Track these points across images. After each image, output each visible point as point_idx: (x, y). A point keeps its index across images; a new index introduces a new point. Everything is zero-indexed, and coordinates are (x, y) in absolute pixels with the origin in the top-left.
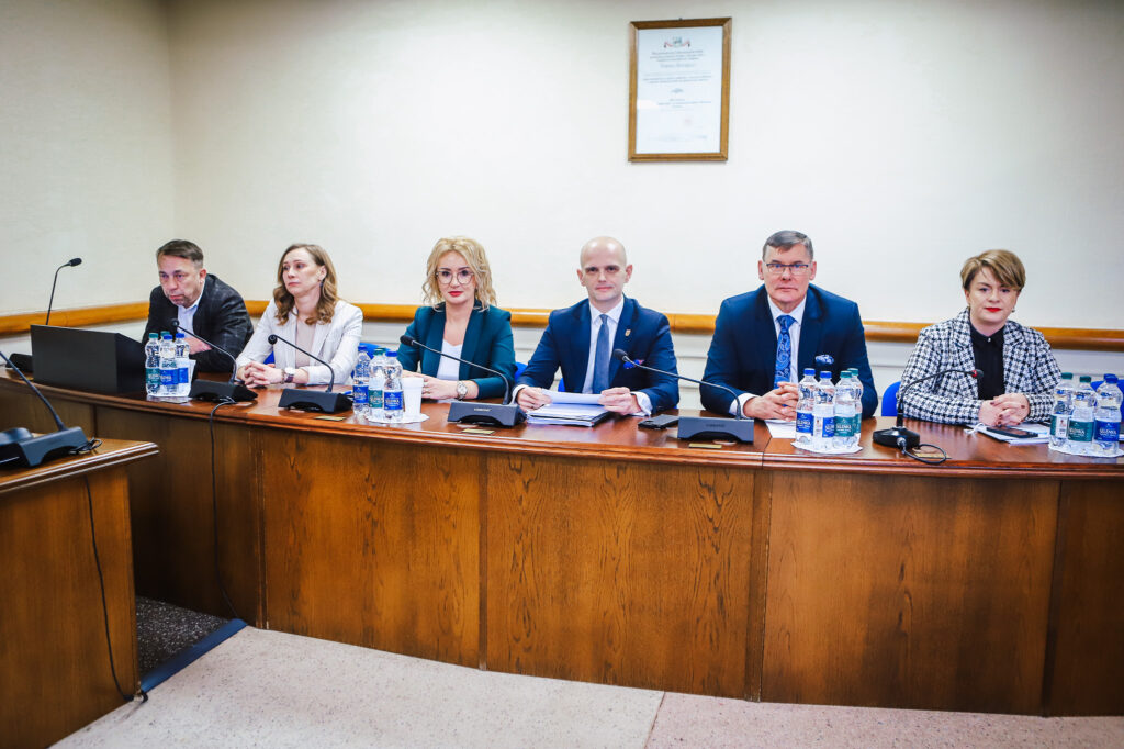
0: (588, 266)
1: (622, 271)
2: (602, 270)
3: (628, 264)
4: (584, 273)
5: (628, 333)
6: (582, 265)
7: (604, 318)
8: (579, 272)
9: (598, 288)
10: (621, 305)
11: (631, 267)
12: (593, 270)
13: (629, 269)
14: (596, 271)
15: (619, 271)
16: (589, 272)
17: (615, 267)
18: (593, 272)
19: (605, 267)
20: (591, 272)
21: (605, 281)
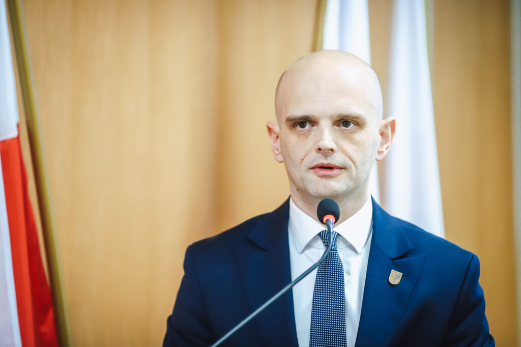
5: (395, 277)
11: (392, 124)
13: (389, 129)
14: (313, 125)
15: (364, 129)
16: (297, 127)
17: (354, 119)
18: (302, 129)
19: (333, 115)
20: (299, 128)
21: (332, 150)
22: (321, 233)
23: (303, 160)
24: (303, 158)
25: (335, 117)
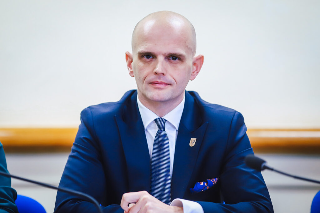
0: (143, 49)
1: (189, 62)
2: (161, 58)
3: (197, 55)
4: (135, 58)
5: (193, 142)
6: (134, 47)
7: (160, 123)
8: (128, 56)
9: (152, 83)
10: (180, 107)
11: (201, 59)
12: (148, 56)
13: (199, 62)
14: (153, 58)
15: (184, 62)
16: (143, 58)
17: (179, 56)
18: (147, 59)
19: (166, 54)
20: (145, 58)
21: (163, 74)
22: (155, 119)
23: (145, 78)
24: (145, 77)
25: (167, 55)
